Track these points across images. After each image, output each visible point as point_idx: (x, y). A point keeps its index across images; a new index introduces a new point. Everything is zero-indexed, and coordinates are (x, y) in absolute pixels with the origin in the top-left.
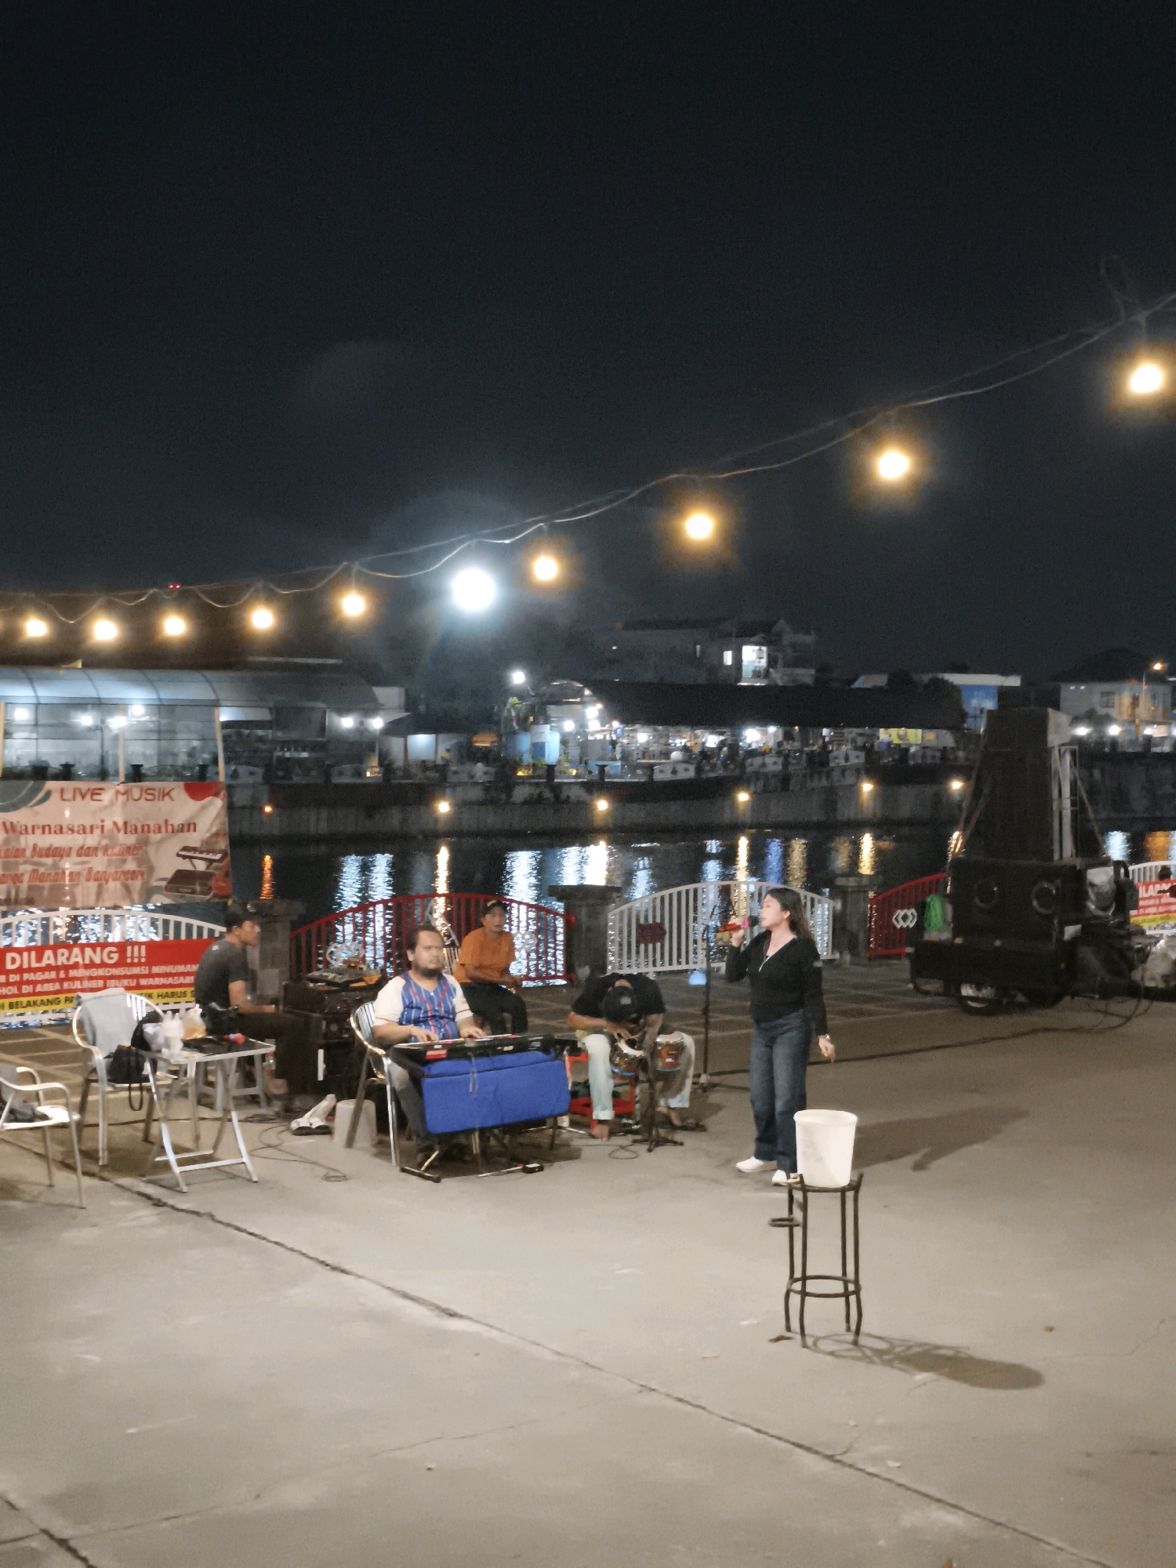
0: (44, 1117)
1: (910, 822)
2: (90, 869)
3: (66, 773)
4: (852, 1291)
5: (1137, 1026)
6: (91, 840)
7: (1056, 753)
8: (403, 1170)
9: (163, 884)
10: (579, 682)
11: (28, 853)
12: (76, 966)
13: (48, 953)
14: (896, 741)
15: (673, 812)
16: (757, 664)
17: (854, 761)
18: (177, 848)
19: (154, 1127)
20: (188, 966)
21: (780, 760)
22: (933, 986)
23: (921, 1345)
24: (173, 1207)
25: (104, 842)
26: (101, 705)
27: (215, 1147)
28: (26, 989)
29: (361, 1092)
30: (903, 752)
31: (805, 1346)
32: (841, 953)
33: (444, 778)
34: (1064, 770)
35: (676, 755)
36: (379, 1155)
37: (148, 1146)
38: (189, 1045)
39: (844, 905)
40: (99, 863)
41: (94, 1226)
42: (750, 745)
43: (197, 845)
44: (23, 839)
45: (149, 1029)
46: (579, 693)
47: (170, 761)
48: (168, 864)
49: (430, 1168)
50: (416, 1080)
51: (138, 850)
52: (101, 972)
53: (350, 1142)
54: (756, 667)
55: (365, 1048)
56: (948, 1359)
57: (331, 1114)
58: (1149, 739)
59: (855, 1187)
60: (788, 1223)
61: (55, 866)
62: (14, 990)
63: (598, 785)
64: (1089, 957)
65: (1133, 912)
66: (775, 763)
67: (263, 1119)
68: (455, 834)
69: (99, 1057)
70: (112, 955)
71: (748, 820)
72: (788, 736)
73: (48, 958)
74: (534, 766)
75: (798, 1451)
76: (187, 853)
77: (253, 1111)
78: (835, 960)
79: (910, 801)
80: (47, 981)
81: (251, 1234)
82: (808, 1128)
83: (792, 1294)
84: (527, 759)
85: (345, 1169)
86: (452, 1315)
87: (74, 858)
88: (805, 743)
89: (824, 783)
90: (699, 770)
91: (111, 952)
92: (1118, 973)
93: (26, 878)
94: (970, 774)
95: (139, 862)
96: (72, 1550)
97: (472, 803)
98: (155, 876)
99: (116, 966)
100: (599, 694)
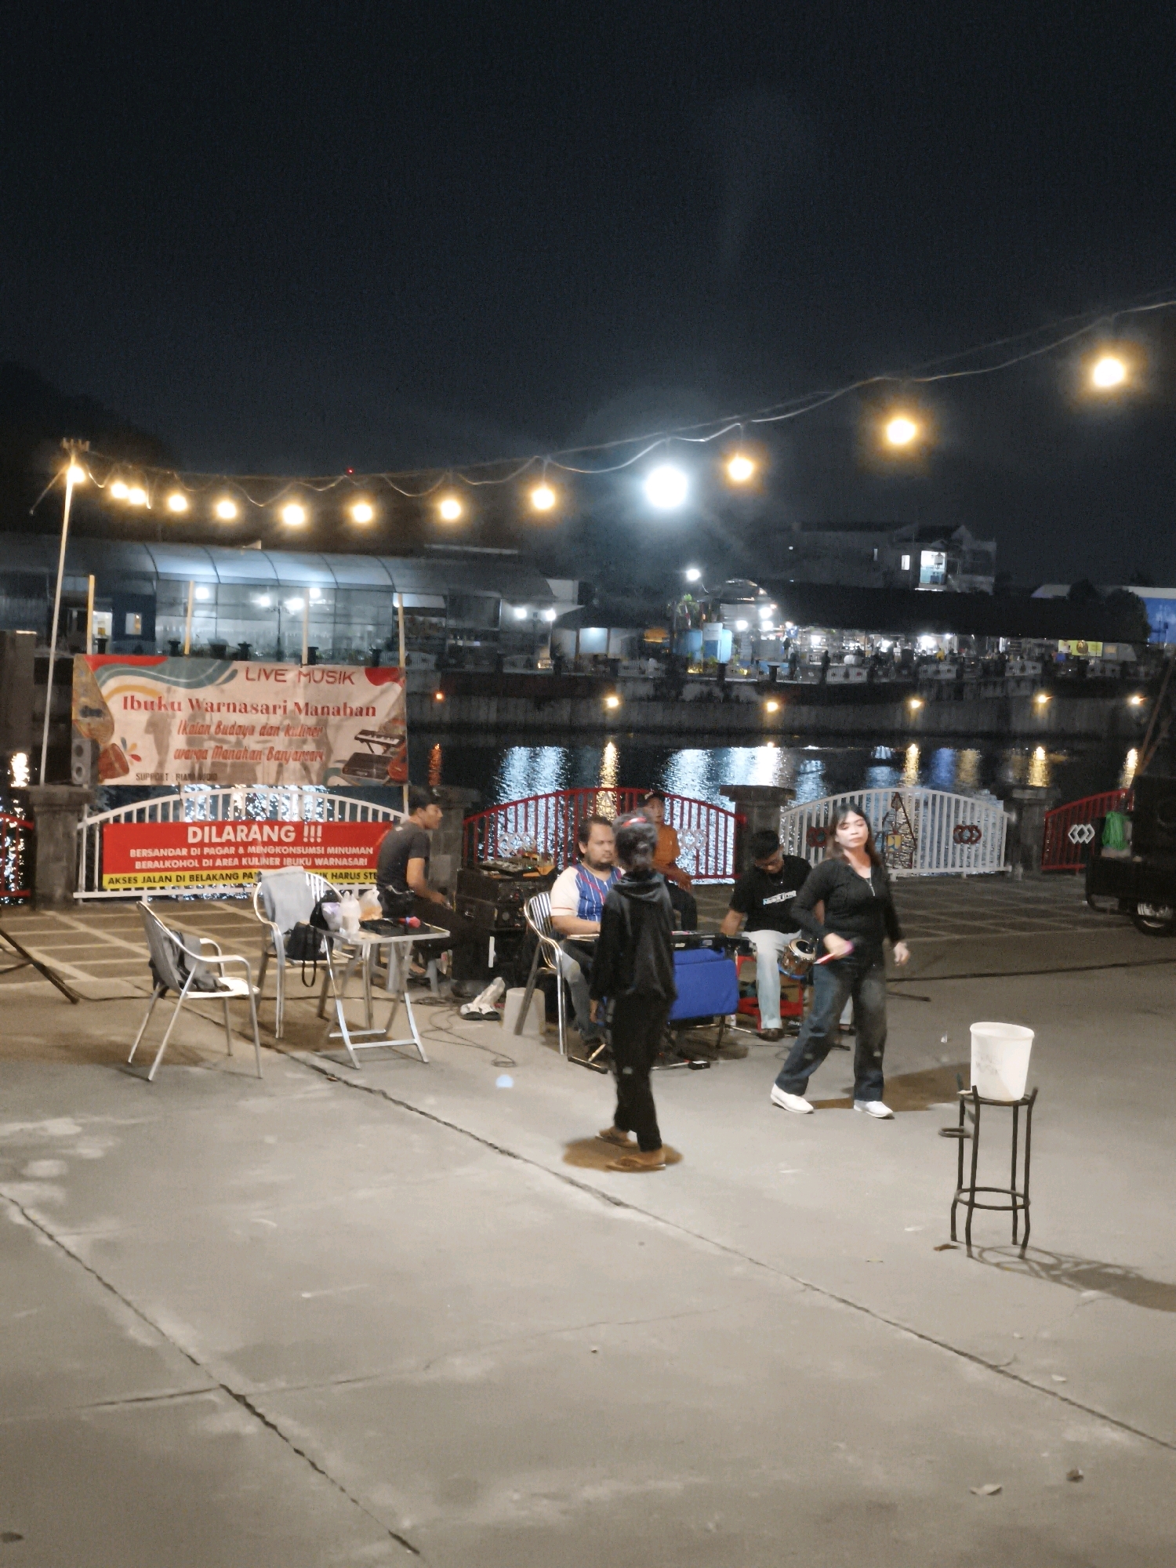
0: (226, 988)
1: (1085, 737)
2: (272, 749)
3: (244, 652)
4: (1020, 1203)
6: (275, 720)
8: (571, 1060)
9: (341, 766)
10: (754, 581)
11: (213, 729)
12: (254, 843)
13: (229, 829)
14: (1075, 653)
15: (843, 717)
16: (935, 570)
17: (1030, 672)
18: (355, 732)
19: (329, 1003)
20: (363, 848)
21: (954, 669)
22: (1111, 903)
23: (1089, 1263)
24: (346, 1083)
25: (287, 722)
26: (280, 587)
27: (388, 1027)
28: (206, 862)
29: (531, 980)
30: (1081, 664)
31: (970, 1255)
32: (1014, 867)
33: (615, 671)
35: (849, 659)
36: (547, 1043)
37: (324, 1022)
38: (365, 925)
39: (1019, 818)
40: (280, 742)
41: (271, 1096)
42: (924, 652)
43: (376, 729)
44: (208, 716)
45: (328, 908)
46: (753, 593)
47: (344, 645)
48: (346, 747)
49: (598, 1058)
51: (319, 731)
52: (278, 850)
53: (519, 1030)
54: (934, 573)
55: (536, 937)
56: (1116, 1277)
57: (501, 1000)
59: (1029, 1101)
60: (959, 1134)
61: (239, 743)
62: (195, 863)
63: (768, 686)
66: (949, 671)
67: (433, 1002)
69: (279, 933)
70: (289, 834)
71: (919, 727)
72: (963, 644)
73: (228, 834)
74: (706, 665)
75: (963, 1359)
76: (364, 736)
77: (423, 994)
78: (1007, 872)
79: (1085, 715)
80: (227, 856)
81: (422, 1113)
82: (983, 1042)
83: (959, 1205)
84: (699, 656)
85: (515, 1055)
86: (618, 1204)
87: (257, 736)
88: (982, 651)
89: (998, 692)
90: (872, 674)
91: (289, 831)
93: (210, 753)
94: (1150, 690)
95: (318, 743)
96: (249, 1406)
97: (641, 699)
98: (333, 758)
99: (293, 844)
100: (774, 594)
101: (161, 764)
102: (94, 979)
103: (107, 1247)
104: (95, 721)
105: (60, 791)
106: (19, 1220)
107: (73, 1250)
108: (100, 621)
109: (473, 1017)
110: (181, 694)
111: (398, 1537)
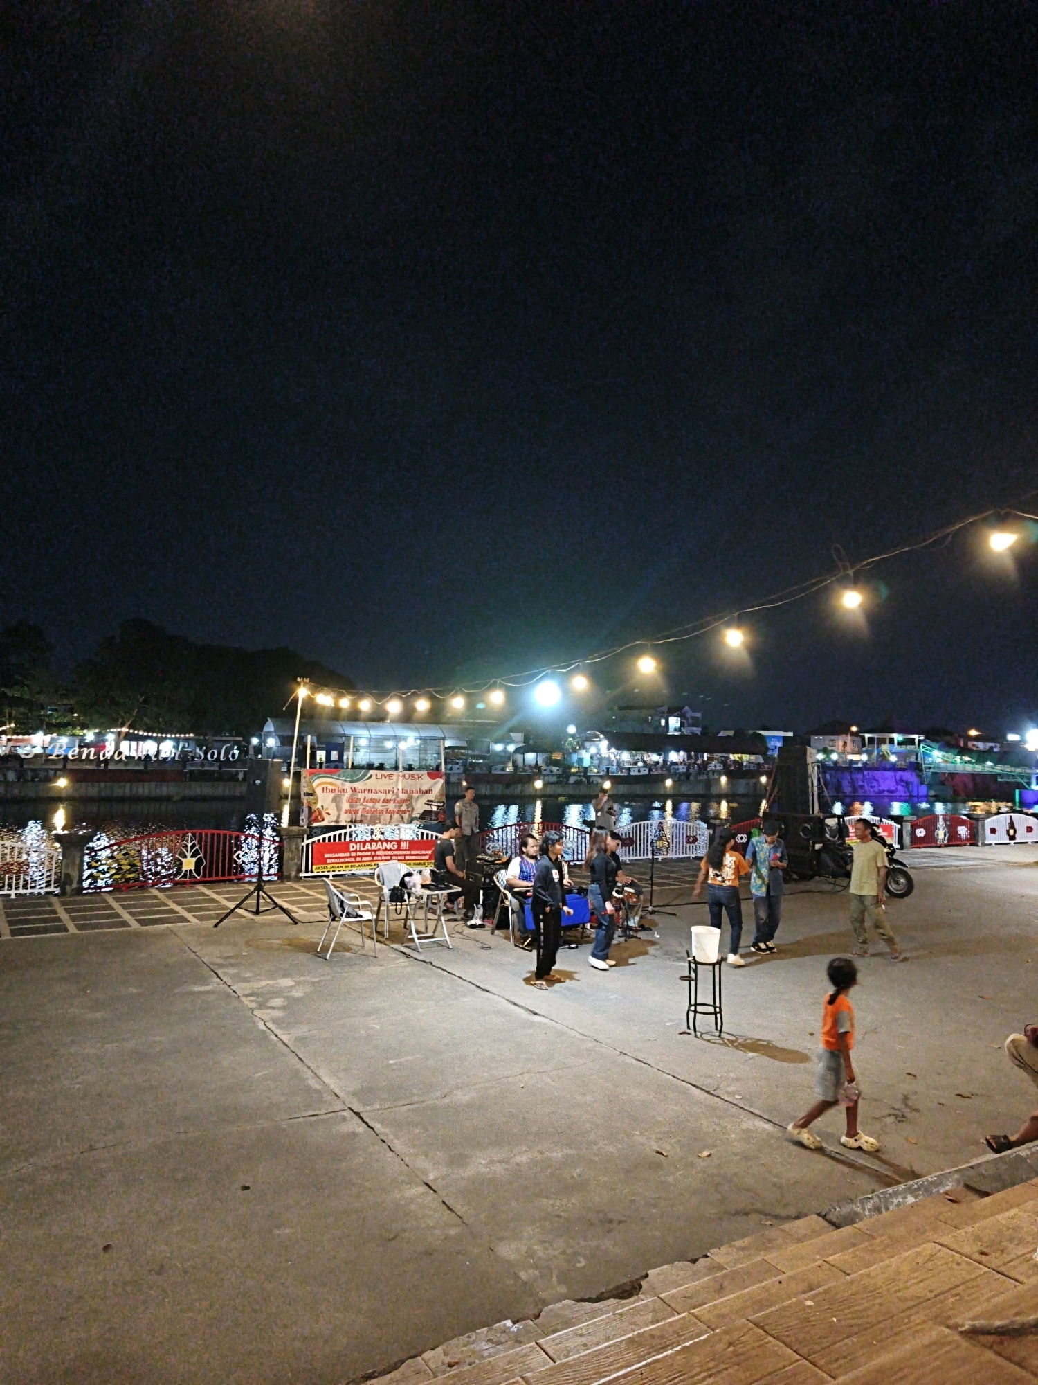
0: (361, 916)
1: (743, 796)
2: (387, 809)
3: (381, 767)
4: (717, 1012)
6: (389, 796)
7: (810, 766)
8: (516, 946)
9: (418, 816)
10: (599, 733)
11: (362, 801)
12: (379, 850)
13: (368, 844)
14: (737, 759)
15: (638, 789)
16: (675, 725)
17: (718, 768)
18: (425, 801)
19: (408, 922)
21: (686, 767)
23: (751, 1039)
24: (414, 958)
25: (394, 798)
26: (396, 739)
27: (434, 932)
28: (358, 859)
29: (498, 909)
30: (739, 764)
31: (696, 1036)
33: (539, 772)
34: (814, 773)
35: (640, 764)
36: (505, 938)
37: (405, 930)
38: (423, 886)
39: (714, 832)
40: (391, 806)
41: (381, 966)
42: (672, 760)
43: (433, 799)
44: (359, 795)
45: (407, 879)
46: (598, 737)
47: (424, 763)
48: (420, 807)
51: (408, 801)
52: (390, 853)
53: (493, 932)
54: (675, 727)
56: (763, 1045)
58: (852, 762)
59: (719, 963)
60: (689, 979)
61: (373, 807)
62: (353, 860)
63: (607, 775)
64: (826, 858)
65: (847, 839)
66: (683, 768)
67: (455, 920)
68: (543, 795)
69: (386, 892)
70: (395, 846)
71: (671, 792)
72: (689, 757)
73: (368, 846)
74: (578, 768)
75: (694, 1088)
76: (430, 802)
77: (451, 917)
79: (742, 786)
80: (367, 856)
81: (448, 972)
82: (697, 935)
83: (690, 1011)
84: (576, 765)
85: (492, 944)
86: (535, 1014)
87: (381, 804)
88: (697, 759)
89: (705, 777)
91: (394, 844)
92: (840, 867)
93: (360, 811)
94: (768, 774)
95: (408, 806)
96: (362, 1119)
97: (552, 783)
98: (415, 812)
99: (396, 850)
100: (606, 737)
101: (339, 816)
102: (306, 913)
103: (302, 1040)
104: (309, 798)
105: (295, 828)
106: (262, 1027)
107: (286, 1042)
108: (321, 755)
109: (473, 926)
110: (348, 787)
111: (427, 1184)
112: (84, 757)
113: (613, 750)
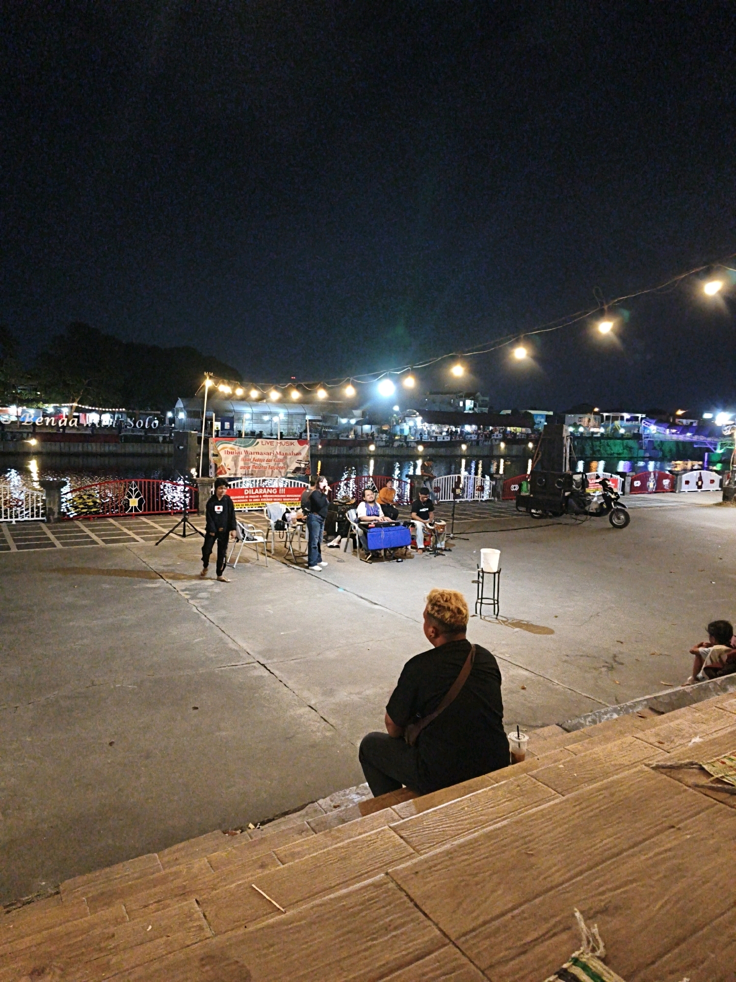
0: (256, 540)
3: (260, 436)
4: (496, 603)
5: (586, 524)
6: (270, 457)
7: (564, 436)
9: (292, 471)
10: (415, 411)
11: (252, 460)
12: (264, 494)
14: (513, 431)
15: (443, 451)
17: (499, 437)
18: (296, 461)
23: (517, 620)
24: (293, 568)
25: (274, 458)
26: (271, 414)
28: (251, 500)
29: (349, 535)
30: (514, 434)
31: (481, 619)
33: (373, 438)
34: (567, 442)
35: (444, 434)
36: (354, 554)
40: (272, 464)
41: (271, 572)
42: (467, 431)
43: (302, 460)
45: (287, 515)
46: (415, 414)
47: (291, 433)
48: (293, 465)
50: (365, 533)
51: (284, 460)
52: (272, 496)
53: (345, 551)
54: (470, 407)
56: (524, 624)
58: (593, 433)
59: (499, 572)
60: (478, 582)
61: (260, 464)
62: (247, 500)
63: (419, 443)
64: (572, 502)
65: (587, 488)
66: (475, 437)
68: (375, 456)
69: (272, 522)
71: (466, 453)
72: (479, 429)
73: (257, 491)
74: (401, 436)
76: (299, 462)
79: (515, 450)
80: (256, 498)
82: (485, 554)
83: (478, 603)
84: (399, 433)
85: (344, 559)
86: (376, 604)
87: (265, 462)
88: (484, 431)
89: (490, 443)
91: (275, 490)
92: (582, 508)
93: (251, 467)
94: (535, 442)
95: (284, 464)
96: (265, 667)
97: (382, 447)
98: (288, 467)
99: (277, 494)
100: (421, 414)
101: (236, 471)
103: (223, 619)
104: (215, 458)
105: (206, 479)
106: (196, 611)
107: (212, 620)
108: (217, 425)
109: (331, 547)
110: (242, 449)
111: (310, 706)
112: (47, 424)
113: (426, 424)
